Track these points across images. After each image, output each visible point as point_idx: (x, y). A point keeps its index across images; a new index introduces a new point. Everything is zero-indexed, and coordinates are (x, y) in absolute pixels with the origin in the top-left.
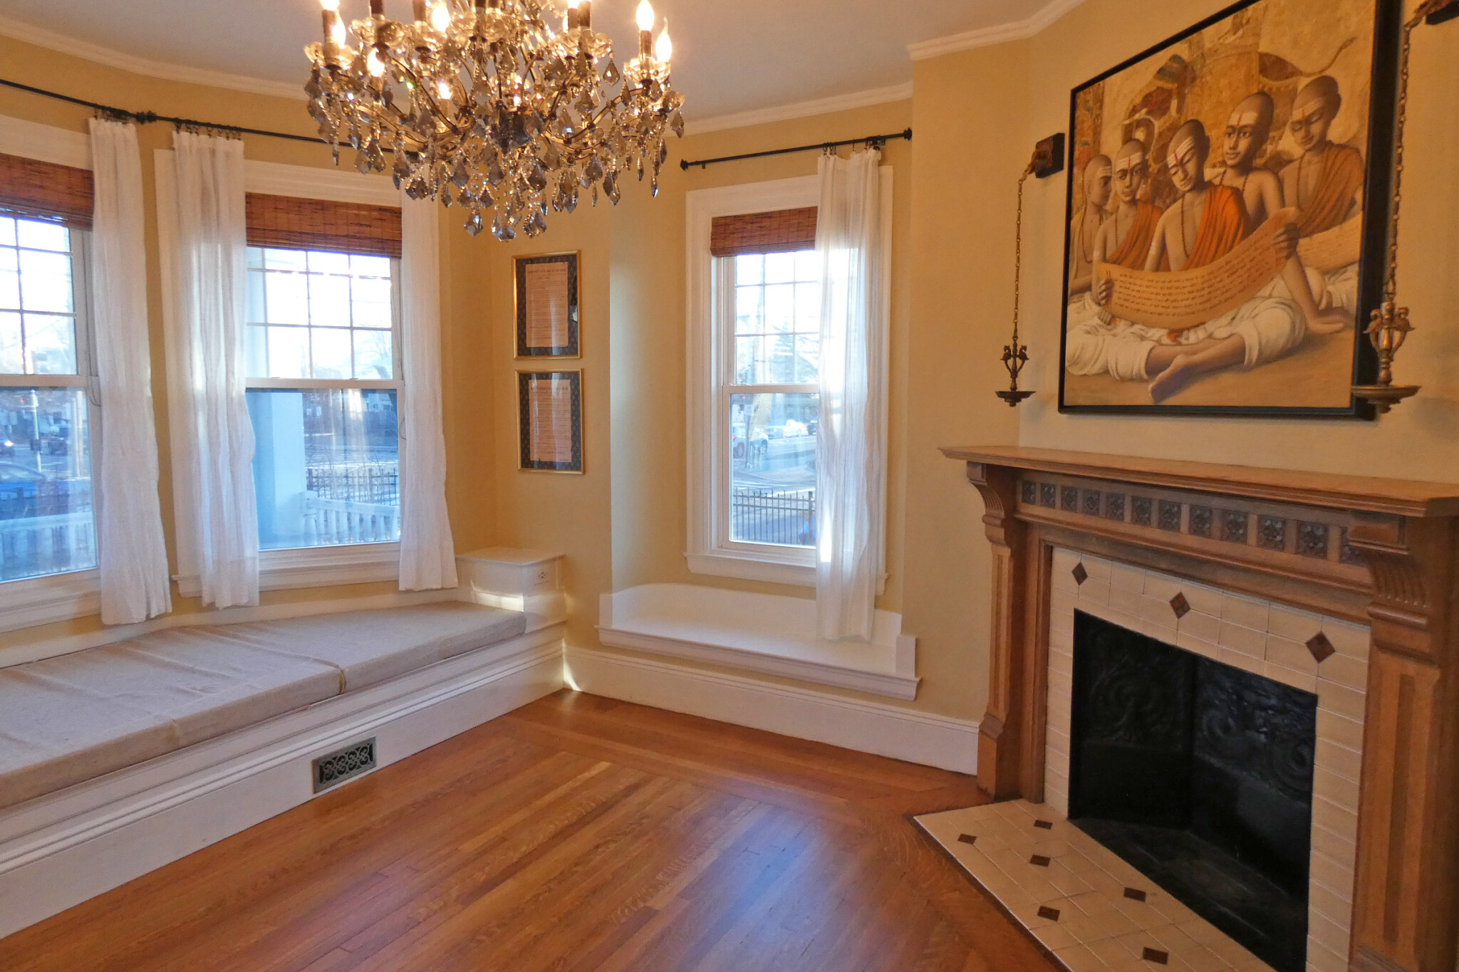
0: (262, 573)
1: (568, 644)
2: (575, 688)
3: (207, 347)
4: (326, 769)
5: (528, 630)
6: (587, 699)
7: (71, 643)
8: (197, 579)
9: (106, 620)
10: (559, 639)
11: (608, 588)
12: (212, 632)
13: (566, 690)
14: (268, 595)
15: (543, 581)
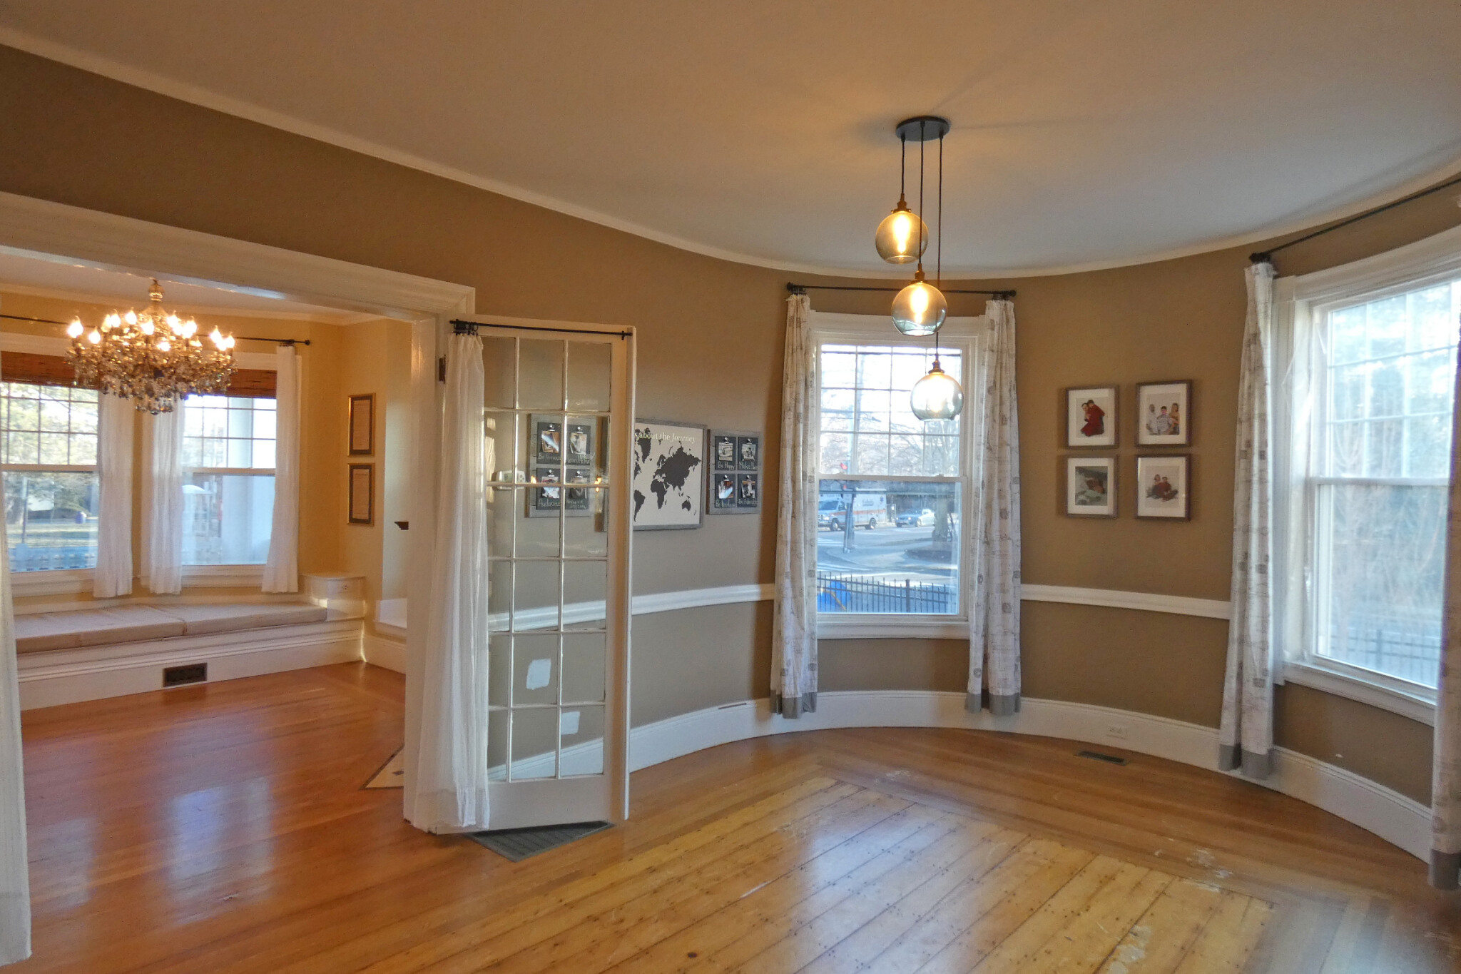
0: (183, 577)
1: (365, 633)
2: (365, 660)
3: (161, 452)
4: (173, 675)
5: (328, 619)
6: (371, 667)
7: (75, 605)
8: (148, 577)
9: (95, 595)
10: (357, 629)
11: (380, 598)
12: (152, 607)
13: (360, 661)
14: (186, 590)
15: (346, 592)
